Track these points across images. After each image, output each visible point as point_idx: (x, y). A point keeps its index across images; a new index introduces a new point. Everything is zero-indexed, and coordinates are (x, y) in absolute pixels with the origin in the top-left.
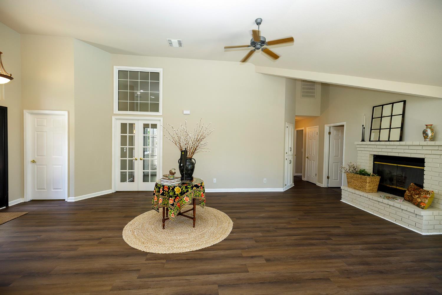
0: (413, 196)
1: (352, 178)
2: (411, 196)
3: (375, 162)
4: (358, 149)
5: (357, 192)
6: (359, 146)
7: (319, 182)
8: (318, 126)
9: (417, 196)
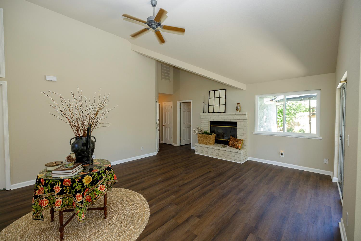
0: (234, 143)
1: (201, 137)
2: (233, 143)
3: (211, 126)
4: (202, 118)
5: (206, 146)
6: (202, 116)
7: (174, 143)
8: (172, 102)
9: (237, 143)
